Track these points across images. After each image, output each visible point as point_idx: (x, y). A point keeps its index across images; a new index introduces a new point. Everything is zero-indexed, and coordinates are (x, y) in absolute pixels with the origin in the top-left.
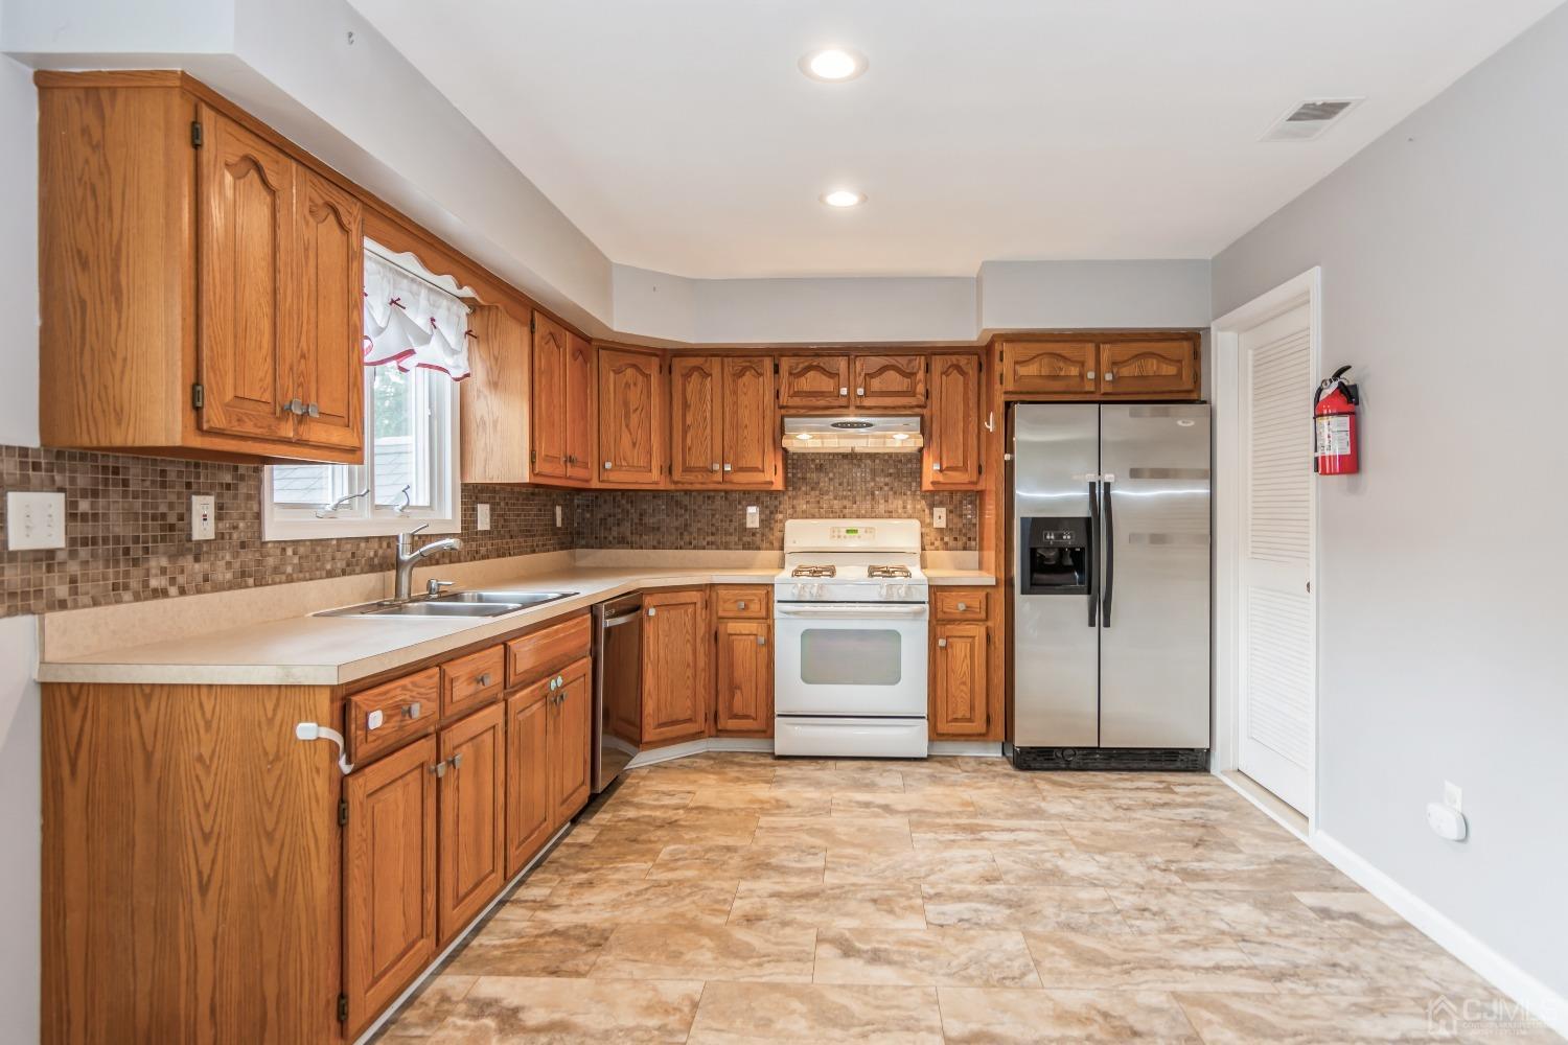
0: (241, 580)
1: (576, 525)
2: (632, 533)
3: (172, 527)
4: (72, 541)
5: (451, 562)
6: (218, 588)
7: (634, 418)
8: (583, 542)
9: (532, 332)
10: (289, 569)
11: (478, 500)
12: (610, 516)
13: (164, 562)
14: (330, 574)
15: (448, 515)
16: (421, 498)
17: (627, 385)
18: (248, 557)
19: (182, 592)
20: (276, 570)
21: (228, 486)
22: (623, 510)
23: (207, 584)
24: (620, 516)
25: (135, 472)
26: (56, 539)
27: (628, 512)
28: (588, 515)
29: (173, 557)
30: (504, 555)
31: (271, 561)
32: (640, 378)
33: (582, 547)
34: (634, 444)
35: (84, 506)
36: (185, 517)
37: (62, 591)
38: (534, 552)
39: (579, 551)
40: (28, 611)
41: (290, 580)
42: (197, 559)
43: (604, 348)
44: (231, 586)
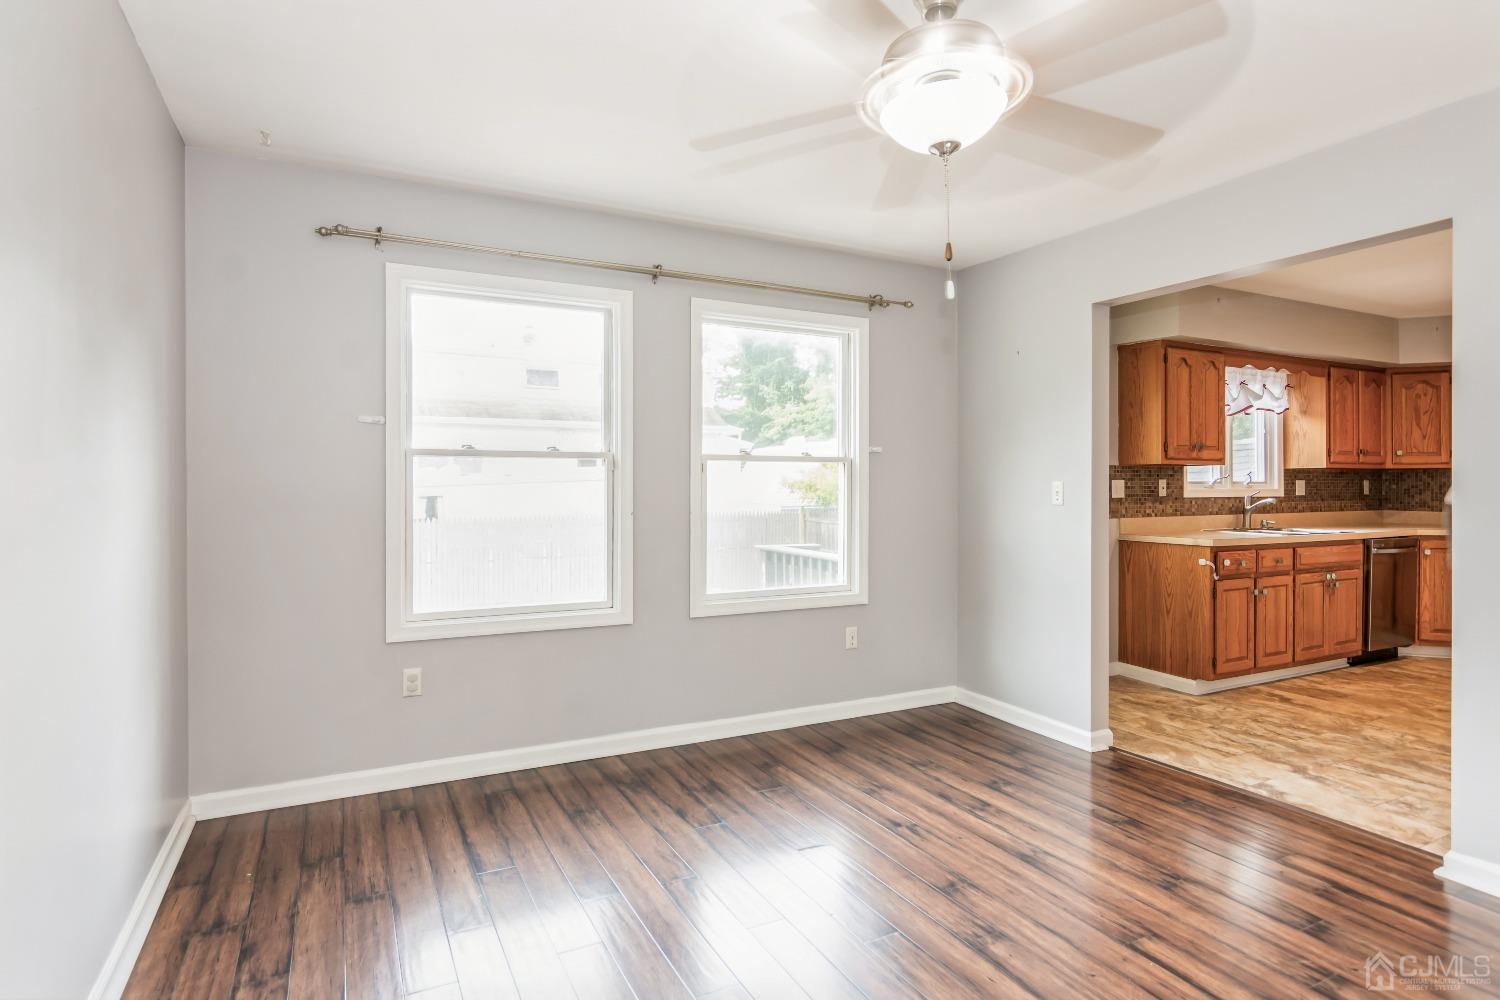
0: (1175, 513)
1: (1384, 493)
2: (1433, 500)
3: (1153, 491)
4: (1126, 495)
5: (1277, 512)
6: (1167, 515)
7: (1424, 419)
8: (1390, 506)
9: (1329, 380)
10: (1193, 510)
11: (1296, 478)
12: (1413, 487)
13: (1150, 504)
14: (1211, 514)
15: (1276, 488)
16: (1259, 477)
17: (1418, 396)
18: (1178, 504)
19: (1156, 515)
20: (1188, 510)
21: (1171, 475)
22: (1424, 483)
23: (1163, 514)
24: (1422, 487)
25: (1142, 472)
26: (1123, 496)
27: (1429, 484)
28: (1394, 487)
29: (1153, 503)
30: (1316, 511)
31: (1187, 506)
32: (1430, 390)
33: (1390, 509)
34: (1424, 437)
35: (1129, 484)
36: (1157, 487)
37: (1124, 512)
38: (1342, 510)
39: (1386, 512)
40: (1116, 517)
41: (1194, 514)
42: (1161, 503)
43: (1396, 374)
44: (1172, 515)
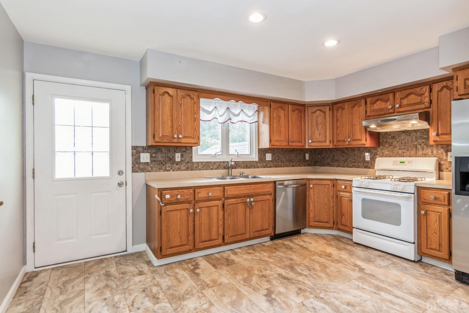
0: (187, 169)
1: (317, 159)
2: (331, 162)
3: (171, 159)
4: (152, 161)
5: (255, 168)
6: (181, 170)
7: (320, 126)
8: (318, 164)
9: (270, 107)
10: (200, 168)
11: (266, 152)
12: (325, 156)
13: (169, 165)
14: (211, 169)
15: (255, 157)
16: (247, 152)
17: (317, 116)
18: (189, 165)
19: (173, 170)
20: (196, 168)
21: (184, 151)
22: (328, 155)
23: (179, 169)
24: (328, 156)
25: (163, 149)
26: (149, 161)
27: (330, 155)
28: (320, 156)
29: (172, 164)
30: (278, 167)
31: (195, 166)
32: (322, 113)
33: (318, 166)
34: (320, 134)
35: (154, 155)
36: (174, 157)
37: (150, 169)
38: (293, 166)
39: (317, 167)
40: (144, 172)
41: (200, 170)
42: (177, 165)
43: (309, 107)
44: (184, 170)
